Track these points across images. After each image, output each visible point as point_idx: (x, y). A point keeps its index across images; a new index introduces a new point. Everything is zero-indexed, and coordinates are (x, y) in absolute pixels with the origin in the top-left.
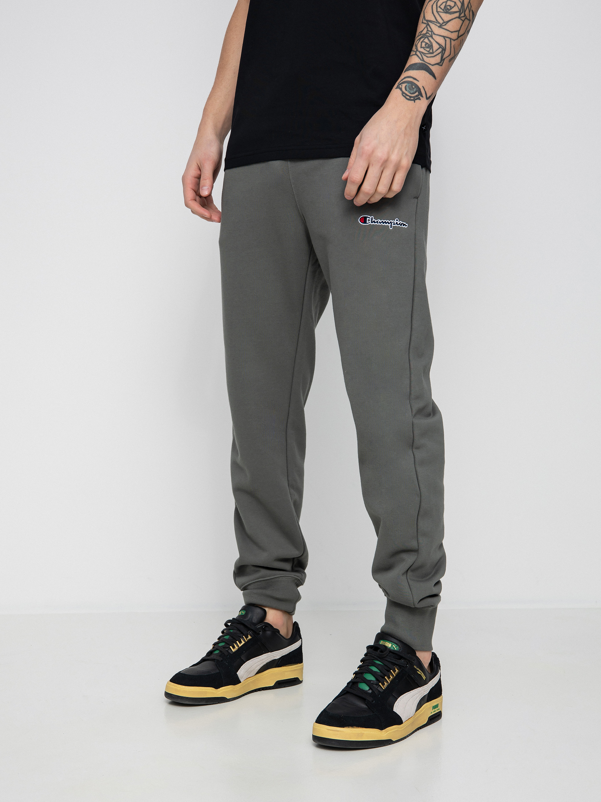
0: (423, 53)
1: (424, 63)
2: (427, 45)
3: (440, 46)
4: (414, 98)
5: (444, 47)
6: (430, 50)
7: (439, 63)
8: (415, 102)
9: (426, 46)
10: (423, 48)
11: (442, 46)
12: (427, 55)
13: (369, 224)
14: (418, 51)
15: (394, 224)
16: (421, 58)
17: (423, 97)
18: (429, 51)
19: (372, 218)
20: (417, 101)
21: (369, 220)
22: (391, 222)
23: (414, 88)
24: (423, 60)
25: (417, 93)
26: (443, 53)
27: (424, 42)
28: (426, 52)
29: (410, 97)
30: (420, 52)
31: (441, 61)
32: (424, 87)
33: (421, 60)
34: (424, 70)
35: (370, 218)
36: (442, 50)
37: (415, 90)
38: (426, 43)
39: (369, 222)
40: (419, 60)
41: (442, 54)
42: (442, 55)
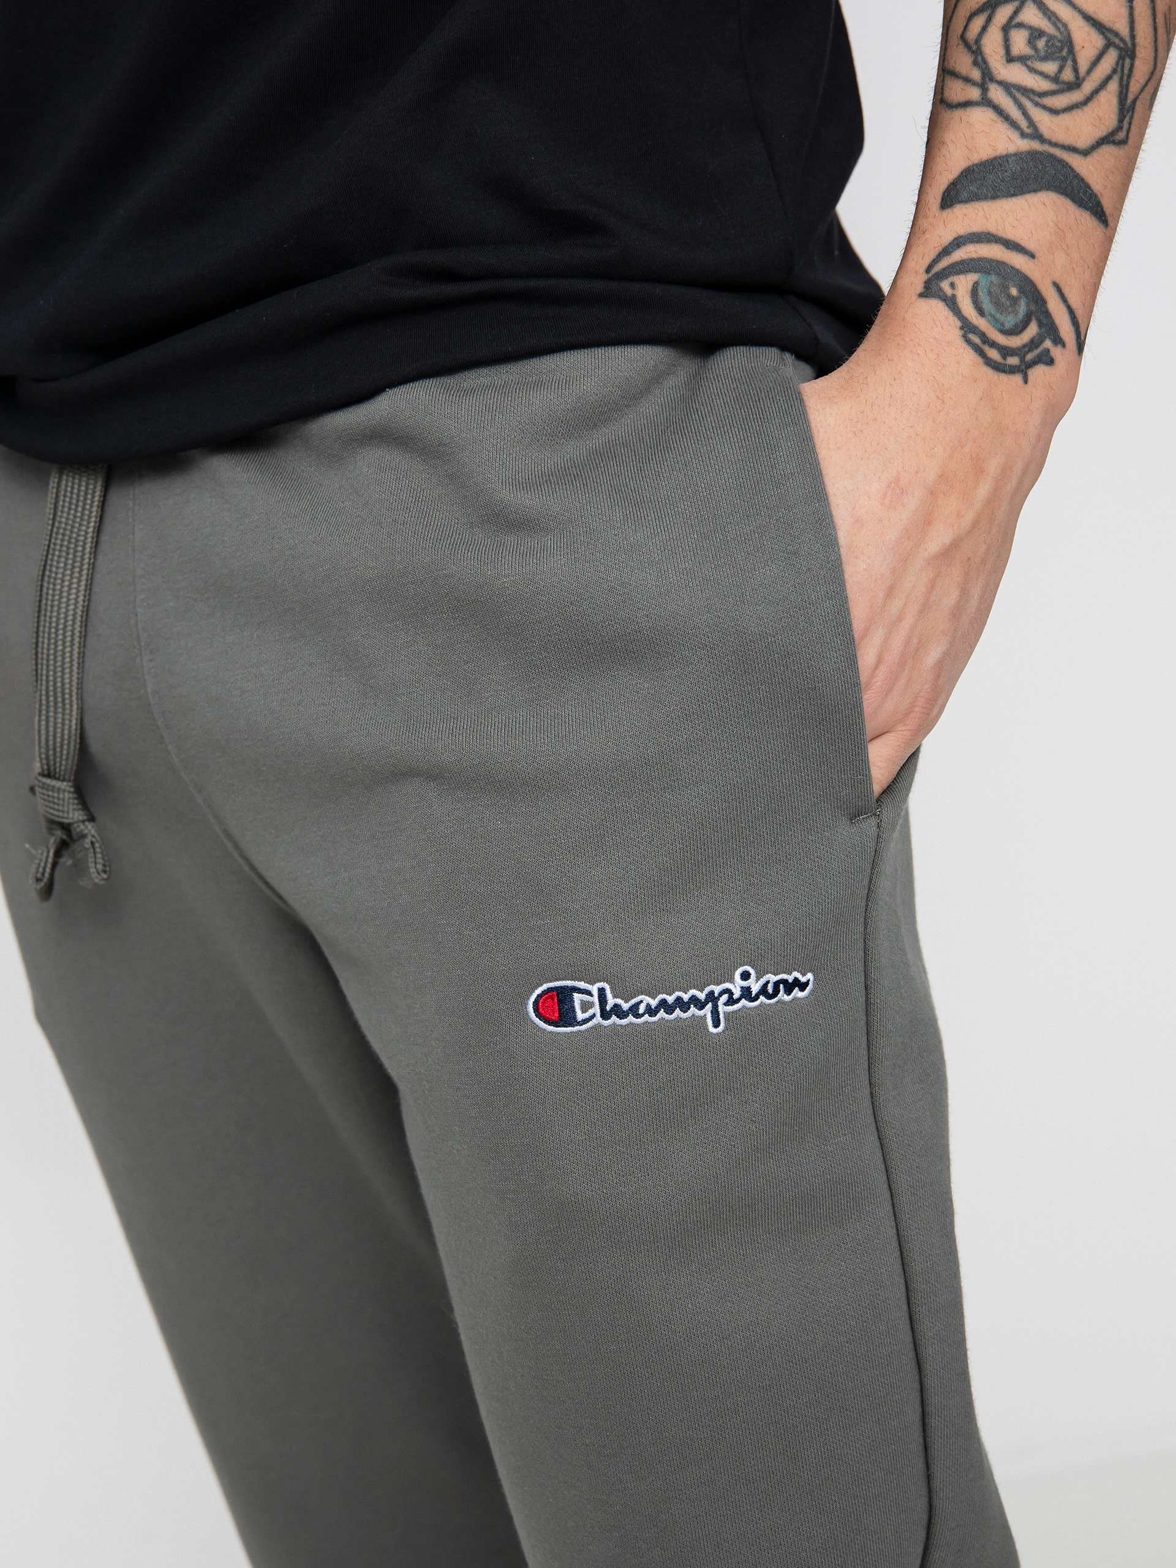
0: (1026, 91)
1: (1045, 148)
2: (1041, 44)
3: (1106, 38)
4: (1022, 359)
5: (1128, 39)
6: (1061, 69)
7: (1113, 133)
8: (1026, 381)
9: (1035, 48)
10: (1023, 59)
11: (1117, 34)
12: (1049, 101)
13: (590, 1024)
14: (992, 79)
15: (731, 1001)
16: (1023, 124)
17: (1064, 346)
18: (1055, 79)
19: (602, 991)
20: (1038, 373)
21: (585, 1007)
22: (712, 993)
23: (1014, 301)
24: (1037, 136)
25: (1033, 329)
26: (1126, 71)
27: (1020, 25)
28: (1044, 85)
29: (1005, 352)
30: (1007, 87)
31: (1121, 121)
32: (1062, 285)
33: (1023, 135)
34: (1049, 187)
35: (589, 993)
36: (1121, 58)
37: (1022, 308)
38: (1035, 34)
39: (587, 1015)
40: (1015, 135)
41: (1121, 79)
42: (1121, 85)
